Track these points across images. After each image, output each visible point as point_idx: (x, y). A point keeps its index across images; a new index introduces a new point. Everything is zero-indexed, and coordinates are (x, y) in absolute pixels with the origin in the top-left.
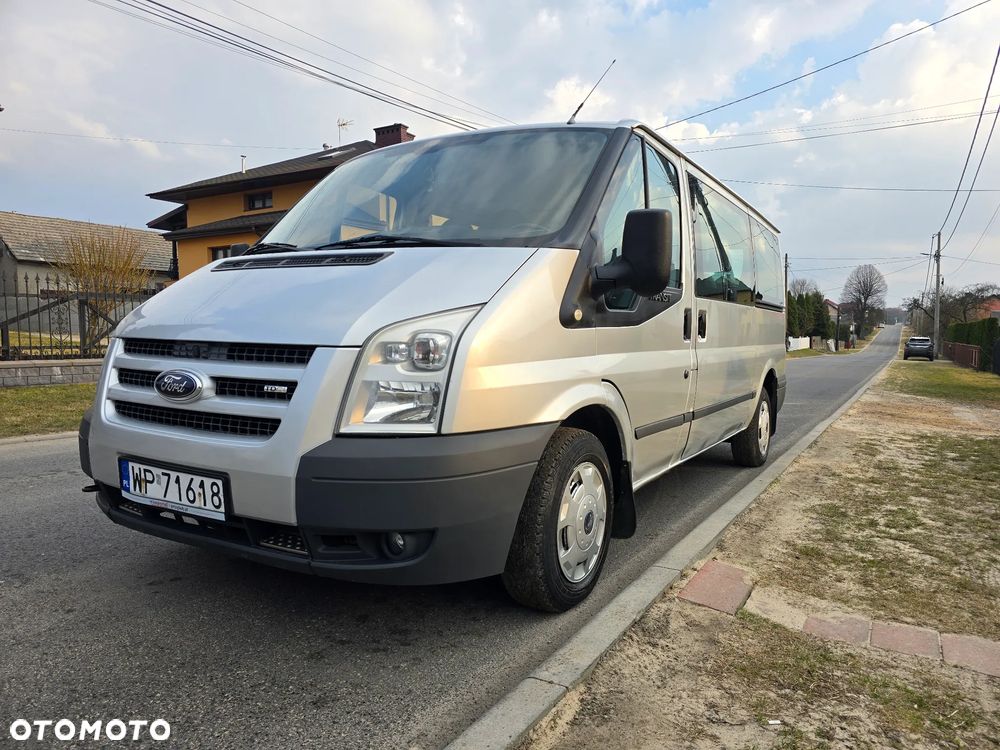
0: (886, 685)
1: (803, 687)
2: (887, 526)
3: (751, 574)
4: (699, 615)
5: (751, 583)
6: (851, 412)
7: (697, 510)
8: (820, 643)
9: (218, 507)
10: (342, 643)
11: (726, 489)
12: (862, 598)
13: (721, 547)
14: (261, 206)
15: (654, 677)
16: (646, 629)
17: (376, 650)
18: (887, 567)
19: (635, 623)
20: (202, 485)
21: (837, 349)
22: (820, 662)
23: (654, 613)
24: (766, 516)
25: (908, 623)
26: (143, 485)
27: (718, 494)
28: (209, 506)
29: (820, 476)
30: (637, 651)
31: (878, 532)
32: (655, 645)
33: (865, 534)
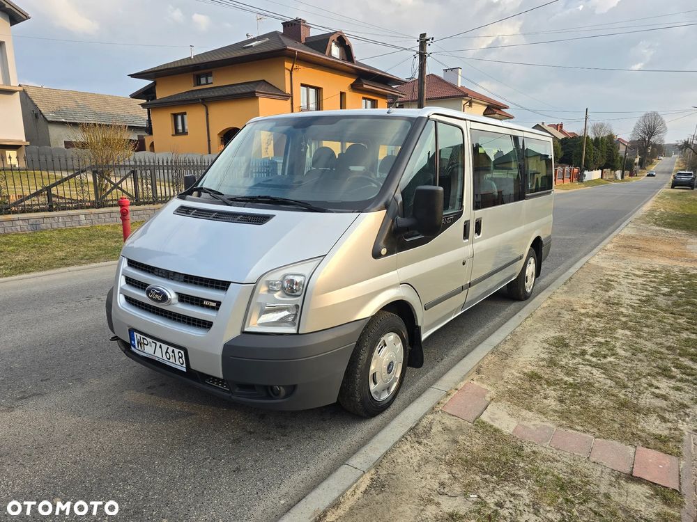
0: (546, 474)
1: (497, 474)
2: (592, 355)
3: (492, 393)
4: (450, 422)
5: (489, 399)
6: (609, 246)
7: (473, 339)
8: (519, 443)
9: (182, 364)
10: (251, 433)
11: (497, 320)
12: (555, 411)
13: (478, 372)
14: (205, 82)
15: (415, 464)
16: (416, 433)
17: (268, 439)
18: (579, 389)
19: (411, 429)
20: (173, 351)
21: (622, 177)
22: (514, 457)
23: (424, 422)
24: (515, 346)
25: (578, 430)
26: (142, 345)
27: (491, 324)
28: (178, 363)
29: (563, 311)
30: (409, 447)
31: (585, 360)
32: (420, 443)
33: (575, 361)
